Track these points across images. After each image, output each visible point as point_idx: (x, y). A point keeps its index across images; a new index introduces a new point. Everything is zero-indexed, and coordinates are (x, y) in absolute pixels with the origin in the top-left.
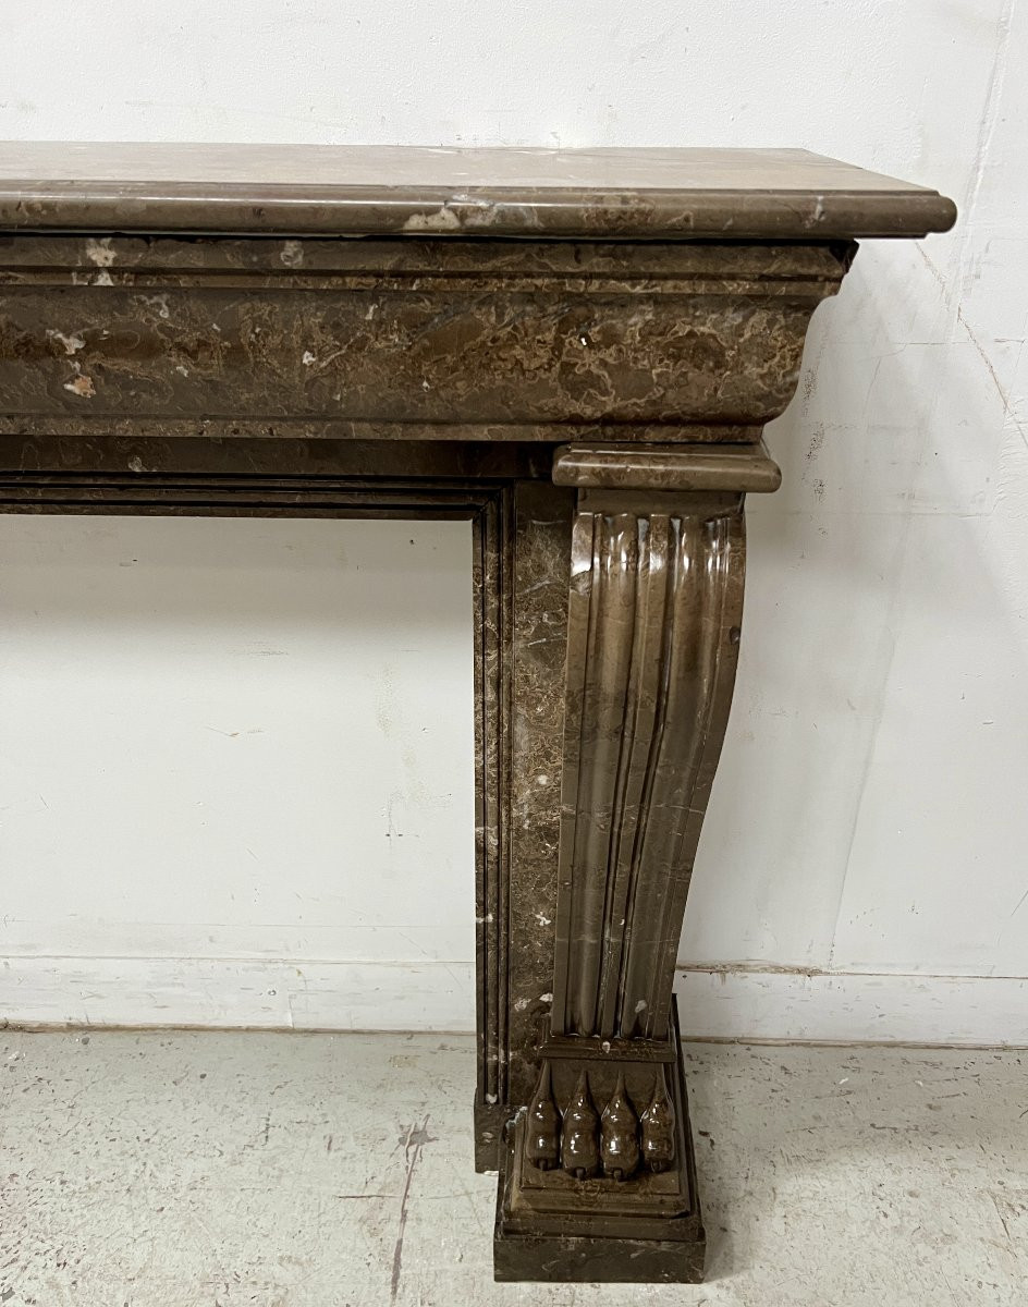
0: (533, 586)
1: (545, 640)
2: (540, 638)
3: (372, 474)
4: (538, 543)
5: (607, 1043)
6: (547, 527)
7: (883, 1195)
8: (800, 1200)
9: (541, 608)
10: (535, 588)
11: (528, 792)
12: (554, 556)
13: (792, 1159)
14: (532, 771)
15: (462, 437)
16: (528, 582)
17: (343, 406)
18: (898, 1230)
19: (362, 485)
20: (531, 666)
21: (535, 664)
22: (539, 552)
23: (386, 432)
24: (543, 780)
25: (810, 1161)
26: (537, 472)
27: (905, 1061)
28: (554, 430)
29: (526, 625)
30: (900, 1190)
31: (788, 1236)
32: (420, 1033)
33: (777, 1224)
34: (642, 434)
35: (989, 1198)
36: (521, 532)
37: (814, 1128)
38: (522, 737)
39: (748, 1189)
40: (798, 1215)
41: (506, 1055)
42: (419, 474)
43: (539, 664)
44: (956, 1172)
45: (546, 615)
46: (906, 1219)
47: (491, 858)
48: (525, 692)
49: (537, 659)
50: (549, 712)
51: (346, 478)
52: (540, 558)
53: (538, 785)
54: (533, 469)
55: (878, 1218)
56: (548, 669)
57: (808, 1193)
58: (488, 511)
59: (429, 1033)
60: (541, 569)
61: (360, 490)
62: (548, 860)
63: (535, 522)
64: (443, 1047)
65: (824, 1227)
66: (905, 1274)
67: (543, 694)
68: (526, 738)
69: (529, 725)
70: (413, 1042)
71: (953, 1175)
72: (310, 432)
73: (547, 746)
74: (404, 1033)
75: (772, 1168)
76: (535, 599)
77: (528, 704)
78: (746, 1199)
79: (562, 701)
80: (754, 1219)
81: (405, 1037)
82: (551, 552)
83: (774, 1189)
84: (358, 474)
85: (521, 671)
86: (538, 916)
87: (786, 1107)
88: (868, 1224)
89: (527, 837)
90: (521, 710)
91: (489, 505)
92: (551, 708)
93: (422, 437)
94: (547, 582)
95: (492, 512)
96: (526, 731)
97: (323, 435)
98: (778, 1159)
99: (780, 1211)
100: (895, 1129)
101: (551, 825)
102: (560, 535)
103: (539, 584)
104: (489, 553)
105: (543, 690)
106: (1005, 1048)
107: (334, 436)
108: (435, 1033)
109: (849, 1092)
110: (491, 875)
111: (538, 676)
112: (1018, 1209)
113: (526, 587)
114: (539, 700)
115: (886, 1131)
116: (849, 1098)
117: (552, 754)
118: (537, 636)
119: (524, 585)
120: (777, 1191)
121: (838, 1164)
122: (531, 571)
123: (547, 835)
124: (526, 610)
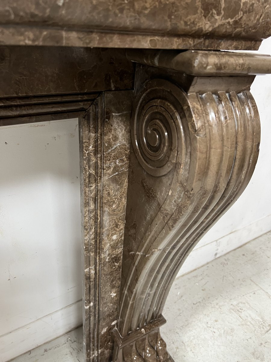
0: (112, 148)
1: (117, 173)
2: (115, 173)
3: (24, 95)
4: (115, 125)
5: (143, 330)
6: (119, 116)
7: (209, 326)
8: (191, 341)
9: (115, 158)
10: (113, 148)
11: (109, 244)
12: (122, 131)
13: (181, 328)
14: (110, 235)
15: (135, 45)
16: (110, 146)
17: (64, 12)
18: (220, 335)
19: (18, 102)
20: (111, 187)
21: (113, 186)
22: (115, 130)
23: (88, 41)
24: (115, 237)
25: (186, 326)
26: (115, 86)
27: (189, 279)
28: (183, 41)
29: (109, 168)
30: (212, 321)
31: (196, 357)
32: (33, 349)
33: (190, 354)
34: (219, 45)
35: (233, 311)
36: (107, 120)
37: (180, 314)
38: (106, 221)
39: (176, 347)
40: (194, 347)
41: (98, 352)
42: (53, 93)
43: (114, 185)
44: (221, 307)
45: (118, 161)
46: (219, 330)
47: (92, 280)
48: (108, 200)
49: (113, 183)
50: (118, 206)
51: (8, 99)
52: (115, 133)
53: (113, 240)
54: (112, 86)
55: (213, 335)
56: (118, 187)
57: (192, 338)
58: (91, 111)
59: (37, 347)
60: (116, 138)
61: (16, 106)
62: (116, 270)
63: (114, 114)
64: (46, 351)
65: (203, 347)
66: (230, 349)
67: (115, 198)
68: (108, 221)
69: (109, 214)
70: (33, 354)
71: (221, 309)
72: (29, 39)
73: (117, 221)
74: (26, 353)
75: (177, 335)
76: (113, 154)
77: (109, 206)
78: (178, 350)
79: (123, 199)
80: (184, 356)
81: (27, 355)
82: (121, 129)
83: (183, 342)
84: (16, 95)
85: (107, 191)
86: (111, 294)
87: (169, 310)
88: (212, 338)
89: (108, 264)
90: (106, 209)
91: (91, 107)
92: (119, 204)
93: (111, 45)
94: (119, 145)
95: (93, 111)
96: (108, 218)
97: (40, 43)
98: (177, 330)
99: (189, 349)
100: (199, 302)
101: (117, 255)
102: (125, 119)
103: (115, 146)
104: (92, 134)
105: (116, 197)
106: (208, 263)
107: (49, 43)
108: (40, 346)
109: (182, 296)
110: (92, 286)
111: (114, 191)
112: (240, 310)
113: (109, 149)
114: (114, 202)
115: (198, 304)
116: (183, 298)
117: (118, 224)
118: (114, 172)
119: (108, 148)
120: (184, 342)
121: (193, 322)
122: (112, 140)
123: (116, 260)
124: (109, 161)
